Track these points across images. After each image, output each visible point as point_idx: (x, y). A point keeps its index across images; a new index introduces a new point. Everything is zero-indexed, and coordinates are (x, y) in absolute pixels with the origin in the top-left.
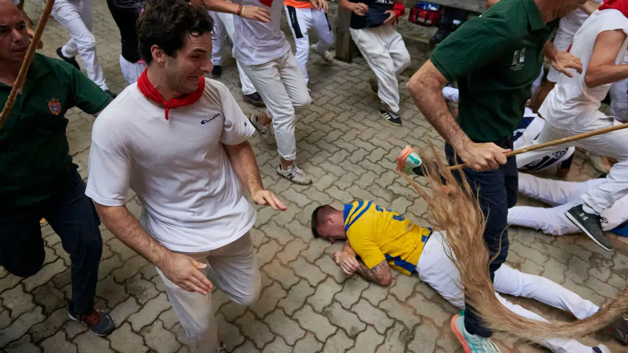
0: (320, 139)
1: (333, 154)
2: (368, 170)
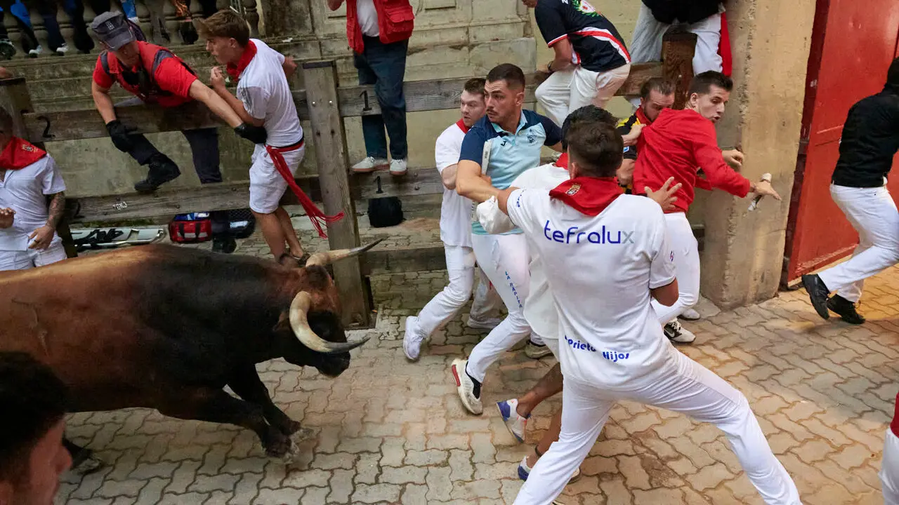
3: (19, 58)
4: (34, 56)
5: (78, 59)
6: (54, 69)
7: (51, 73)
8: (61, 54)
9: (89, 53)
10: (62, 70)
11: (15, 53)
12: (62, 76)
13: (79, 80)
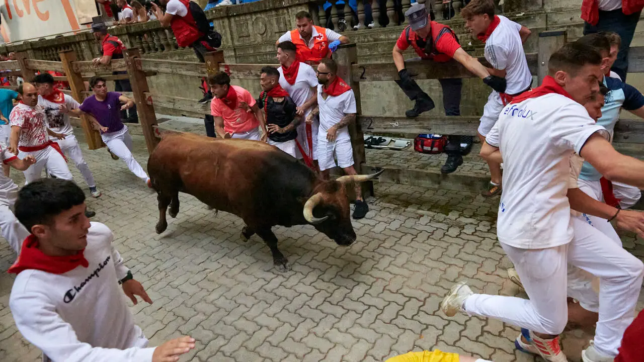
0: (345, 298)
1: (362, 314)
2: (405, 329)
3: (348, 30)
4: (356, 29)
5: (379, 31)
6: (365, 37)
7: (363, 40)
8: (370, 28)
9: (385, 27)
10: (369, 37)
11: (346, 28)
12: (368, 41)
13: (377, 44)
